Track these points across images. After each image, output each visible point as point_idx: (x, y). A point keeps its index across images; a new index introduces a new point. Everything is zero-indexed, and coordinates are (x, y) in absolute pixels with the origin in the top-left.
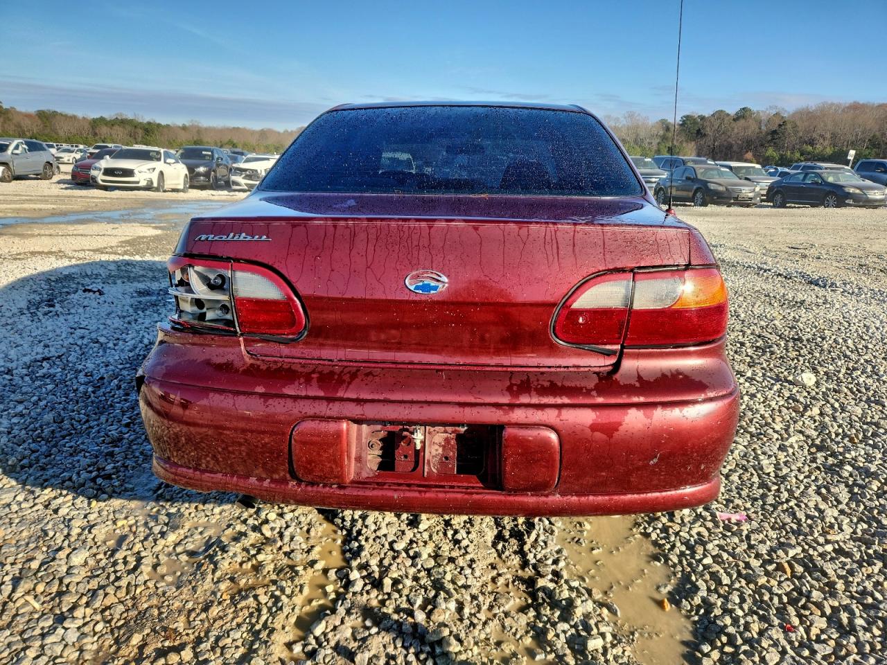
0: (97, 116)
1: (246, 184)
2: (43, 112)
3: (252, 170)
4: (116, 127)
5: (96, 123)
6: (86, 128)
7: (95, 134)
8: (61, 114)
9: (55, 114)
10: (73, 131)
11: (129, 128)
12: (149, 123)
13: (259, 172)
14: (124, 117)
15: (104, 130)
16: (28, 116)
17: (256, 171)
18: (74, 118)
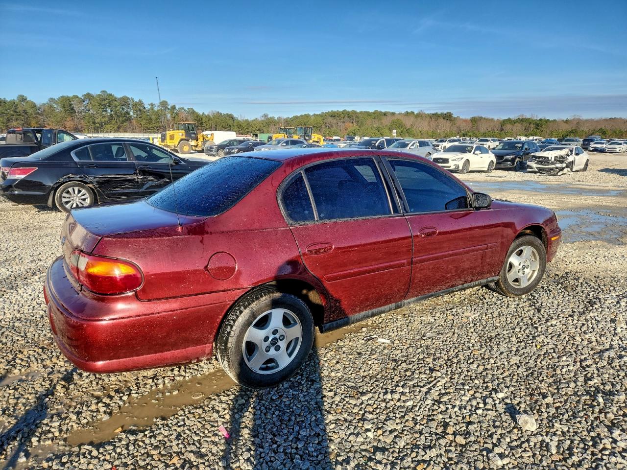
0: (506, 118)
1: (537, 168)
2: (474, 118)
3: (545, 157)
4: (517, 124)
5: (504, 123)
6: (497, 127)
7: (502, 130)
8: (485, 119)
9: (481, 118)
10: (489, 129)
11: (525, 124)
12: (541, 120)
13: (550, 158)
14: (524, 117)
15: (508, 127)
16: (465, 121)
17: (548, 158)
18: (492, 120)
